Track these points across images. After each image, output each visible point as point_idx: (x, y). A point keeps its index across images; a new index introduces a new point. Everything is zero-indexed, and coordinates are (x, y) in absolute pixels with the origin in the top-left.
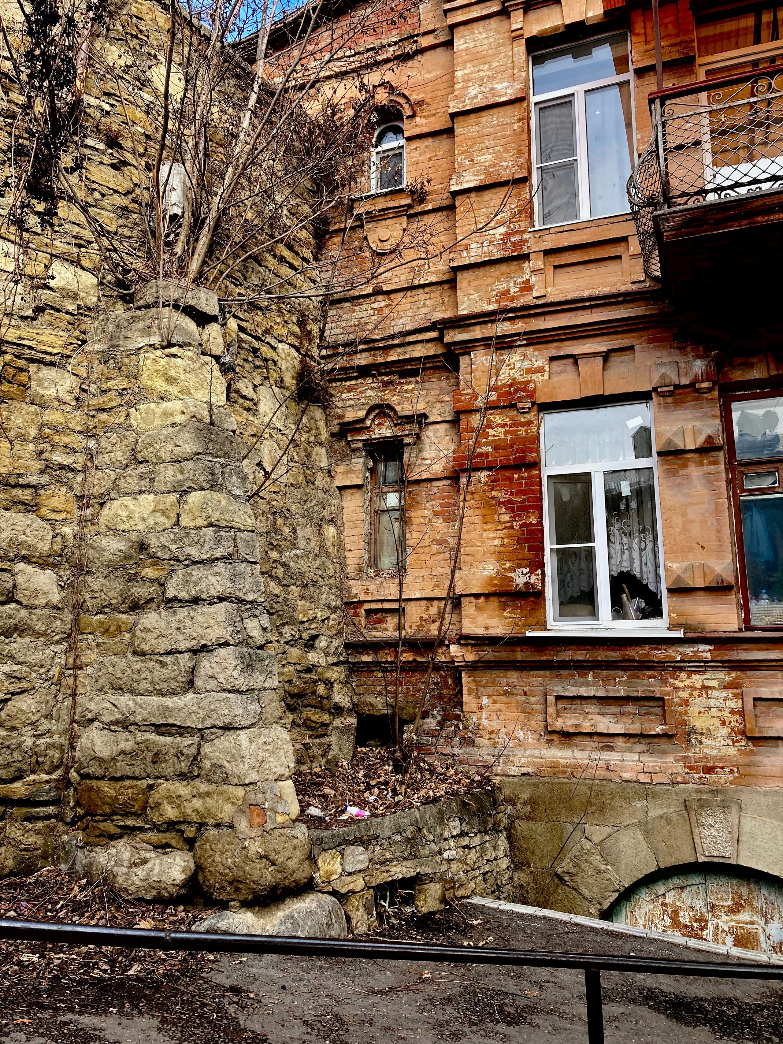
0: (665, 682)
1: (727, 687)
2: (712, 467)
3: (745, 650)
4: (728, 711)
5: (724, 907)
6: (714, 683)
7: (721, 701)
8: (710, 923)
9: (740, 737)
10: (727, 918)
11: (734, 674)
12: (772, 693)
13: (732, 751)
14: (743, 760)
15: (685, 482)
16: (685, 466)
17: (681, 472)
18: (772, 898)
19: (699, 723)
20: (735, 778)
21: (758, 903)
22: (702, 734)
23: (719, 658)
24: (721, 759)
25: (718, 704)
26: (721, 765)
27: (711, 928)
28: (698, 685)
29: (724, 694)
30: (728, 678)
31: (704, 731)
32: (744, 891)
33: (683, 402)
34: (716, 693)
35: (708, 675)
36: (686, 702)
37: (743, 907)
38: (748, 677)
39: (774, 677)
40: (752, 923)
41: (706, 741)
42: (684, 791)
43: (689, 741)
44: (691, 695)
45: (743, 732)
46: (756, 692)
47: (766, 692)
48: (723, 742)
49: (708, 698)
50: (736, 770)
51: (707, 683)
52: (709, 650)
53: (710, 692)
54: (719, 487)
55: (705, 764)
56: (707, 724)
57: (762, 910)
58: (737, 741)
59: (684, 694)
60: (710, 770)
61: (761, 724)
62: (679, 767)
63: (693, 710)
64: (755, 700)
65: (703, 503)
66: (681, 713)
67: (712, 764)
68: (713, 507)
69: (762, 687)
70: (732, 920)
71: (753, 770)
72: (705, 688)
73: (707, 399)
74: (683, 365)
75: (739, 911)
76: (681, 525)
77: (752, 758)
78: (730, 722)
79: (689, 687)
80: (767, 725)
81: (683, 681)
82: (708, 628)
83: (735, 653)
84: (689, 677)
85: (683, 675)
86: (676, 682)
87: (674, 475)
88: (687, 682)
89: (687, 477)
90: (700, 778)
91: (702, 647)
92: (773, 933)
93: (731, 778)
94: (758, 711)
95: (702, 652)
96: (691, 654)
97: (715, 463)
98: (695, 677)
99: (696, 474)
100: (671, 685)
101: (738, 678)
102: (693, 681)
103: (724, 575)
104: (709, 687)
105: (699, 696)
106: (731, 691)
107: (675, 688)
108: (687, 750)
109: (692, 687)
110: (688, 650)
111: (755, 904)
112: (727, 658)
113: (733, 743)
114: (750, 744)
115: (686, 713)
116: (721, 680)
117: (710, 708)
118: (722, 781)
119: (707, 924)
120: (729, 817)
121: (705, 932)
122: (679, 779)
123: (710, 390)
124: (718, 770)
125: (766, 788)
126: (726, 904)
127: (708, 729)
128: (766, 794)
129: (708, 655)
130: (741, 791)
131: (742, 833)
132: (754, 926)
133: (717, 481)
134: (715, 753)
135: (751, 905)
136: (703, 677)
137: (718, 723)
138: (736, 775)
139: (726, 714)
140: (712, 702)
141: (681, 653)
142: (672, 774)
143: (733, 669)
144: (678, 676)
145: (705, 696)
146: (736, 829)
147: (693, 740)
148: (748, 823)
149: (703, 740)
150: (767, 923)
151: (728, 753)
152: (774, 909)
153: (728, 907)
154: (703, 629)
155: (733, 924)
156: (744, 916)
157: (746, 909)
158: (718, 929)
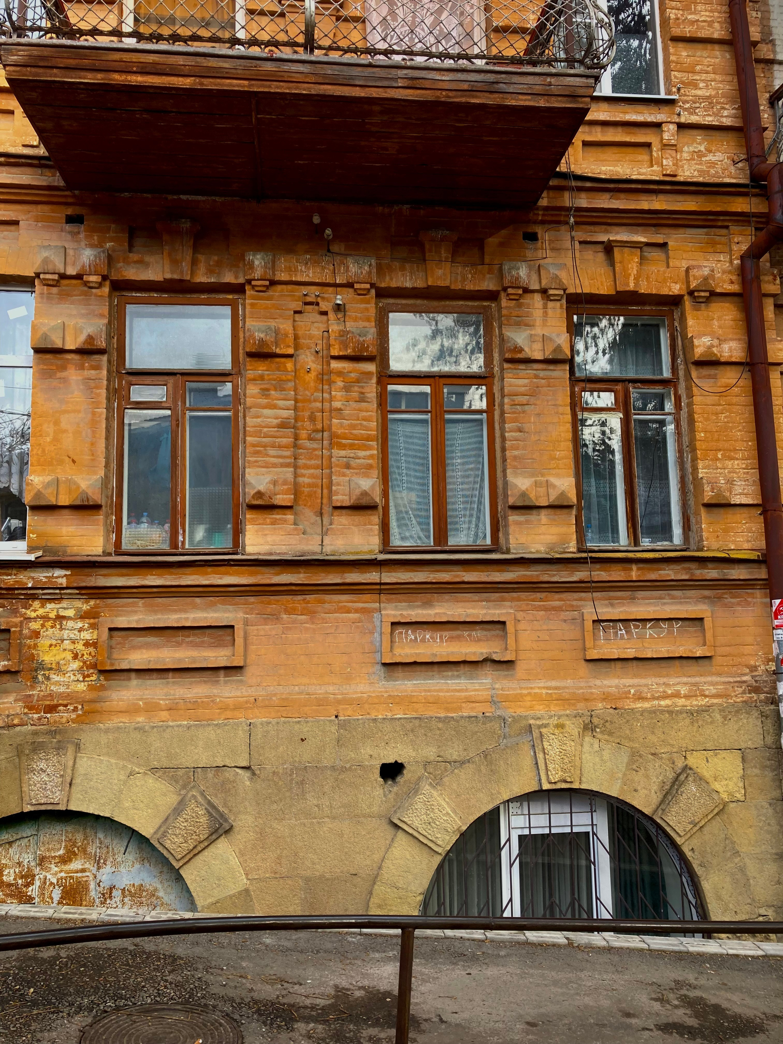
0: (15, 612)
1: (83, 616)
2: (93, 372)
3: (104, 575)
4: (82, 642)
5: (54, 857)
6: (70, 613)
7: (76, 632)
8: (37, 877)
9: (91, 671)
10: (56, 869)
11: (92, 602)
12: (129, 622)
13: (82, 687)
14: (90, 696)
15: (61, 386)
16: (63, 368)
17: (59, 375)
18: (107, 841)
19: (48, 658)
20: (78, 716)
21: (91, 849)
22: (51, 669)
23: (75, 585)
24: (68, 696)
25: (72, 636)
26: (65, 702)
27: (37, 883)
28: (52, 615)
29: (80, 625)
30: (85, 607)
31: (54, 666)
32: (79, 837)
33: (68, 295)
34: (70, 624)
35: (64, 604)
36: (36, 634)
37: (76, 855)
38: (107, 606)
39: (134, 605)
40: (83, 871)
41: (55, 678)
42: (18, 734)
43: (35, 678)
44: (43, 626)
45: (94, 666)
46: (112, 622)
47: (122, 622)
48: (72, 677)
49: (61, 629)
50: (80, 707)
51: (62, 613)
52: (66, 575)
53: (64, 623)
54: (99, 395)
55: (48, 703)
56: (58, 658)
57: (95, 855)
58: (88, 676)
59: (35, 626)
60: (52, 709)
61: (115, 656)
62: (18, 708)
63: (44, 643)
64: (111, 629)
65: (79, 411)
66: (29, 647)
67: (55, 702)
68: (90, 416)
69: (121, 616)
70: (61, 871)
71: (98, 706)
72: (60, 618)
73: (96, 295)
74: (71, 252)
75: (70, 860)
76: (52, 434)
77: (101, 693)
78: (83, 655)
79: (42, 617)
80: (122, 656)
81: (35, 611)
82: (69, 551)
83: (93, 579)
84: (43, 606)
85: (36, 604)
86: (28, 612)
87: (50, 377)
88: (41, 612)
89: (65, 380)
90: (39, 719)
91: (58, 572)
92: (104, 878)
93: (74, 716)
94: (113, 642)
95: (57, 577)
96: (44, 580)
97: (97, 368)
98: (49, 606)
99: (74, 378)
100: (22, 615)
101: (96, 606)
102: (47, 610)
103: (90, 492)
104: (64, 617)
105: (52, 627)
106: (87, 621)
107: (26, 619)
108: (33, 688)
109: (45, 618)
110: (42, 576)
111: (89, 850)
112: (84, 584)
113: (84, 678)
114: (102, 678)
115: (35, 646)
116: (78, 610)
117: (63, 641)
118: (64, 720)
119: (33, 880)
120: (63, 760)
121: (30, 889)
122: (16, 721)
123: (100, 285)
124: (61, 708)
125: (109, 724)
126: (57, 854)
127: (58, 663)
128: (107, 731)
129: (63, 582)
130: (82, 730)
131: (76, 775)
132: (84, 874)
133: (97, 388)
134: (62, 689)
135: (84, 851)
136: (58, 606)
137: (69, 656)
138: (80, 712)
139: (80, 647)
140: (65, 634)
141: (33, 578)
142: (8, 716)
143: (91, 596)
144: (31, 605)
145: (58, 627)
146: (69, 771)
147: (40, 677)
148: (84, 764)
149: (52, 676)
150: (99, 868)
151: (76, 689)
152: (108, 852)
153: (60, 856)
154: (65, 552)
155: (63, 874)
156: (76, 865)
157: (79, 857)
158: (45, 883)
